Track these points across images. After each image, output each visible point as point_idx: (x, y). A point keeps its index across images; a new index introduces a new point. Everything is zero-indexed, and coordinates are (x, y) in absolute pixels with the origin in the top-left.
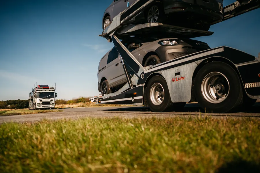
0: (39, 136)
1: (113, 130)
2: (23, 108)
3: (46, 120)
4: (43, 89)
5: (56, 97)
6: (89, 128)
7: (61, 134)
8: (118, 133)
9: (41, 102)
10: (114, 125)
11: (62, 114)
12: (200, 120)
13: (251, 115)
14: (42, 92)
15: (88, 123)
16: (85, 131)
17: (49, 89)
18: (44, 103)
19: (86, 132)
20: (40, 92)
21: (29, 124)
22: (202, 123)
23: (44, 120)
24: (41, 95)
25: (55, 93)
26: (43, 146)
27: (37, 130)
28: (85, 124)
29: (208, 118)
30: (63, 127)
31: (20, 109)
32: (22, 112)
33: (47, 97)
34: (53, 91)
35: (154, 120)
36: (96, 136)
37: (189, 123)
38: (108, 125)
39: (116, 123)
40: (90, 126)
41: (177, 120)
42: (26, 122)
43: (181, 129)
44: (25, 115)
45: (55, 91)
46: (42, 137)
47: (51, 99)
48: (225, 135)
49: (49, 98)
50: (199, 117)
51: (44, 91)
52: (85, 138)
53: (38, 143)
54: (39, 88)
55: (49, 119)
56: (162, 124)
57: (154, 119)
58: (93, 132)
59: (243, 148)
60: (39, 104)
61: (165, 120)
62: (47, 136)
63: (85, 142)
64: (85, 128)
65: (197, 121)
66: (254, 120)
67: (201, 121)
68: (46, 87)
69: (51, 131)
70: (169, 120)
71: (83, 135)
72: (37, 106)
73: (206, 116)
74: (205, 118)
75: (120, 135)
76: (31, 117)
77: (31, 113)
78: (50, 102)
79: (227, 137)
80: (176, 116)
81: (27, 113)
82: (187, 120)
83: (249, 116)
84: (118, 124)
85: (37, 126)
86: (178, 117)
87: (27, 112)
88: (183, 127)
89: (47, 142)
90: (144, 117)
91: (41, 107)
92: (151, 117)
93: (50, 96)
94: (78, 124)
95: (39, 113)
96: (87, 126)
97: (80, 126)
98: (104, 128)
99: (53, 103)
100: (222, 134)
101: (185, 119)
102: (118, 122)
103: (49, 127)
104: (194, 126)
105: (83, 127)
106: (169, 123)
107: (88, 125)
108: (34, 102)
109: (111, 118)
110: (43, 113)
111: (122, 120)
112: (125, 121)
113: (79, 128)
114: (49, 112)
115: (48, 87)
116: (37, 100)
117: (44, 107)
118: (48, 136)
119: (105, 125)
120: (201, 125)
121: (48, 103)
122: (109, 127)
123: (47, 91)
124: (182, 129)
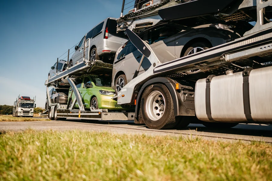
0: (21, 148)
1: (100, 145)
2: (8, 115)
3: (30, 130)
4: (25, 100)
5: (35, 107)
6: (75, 142)
7: (44, 147)
8: (104, 150)
9: (22, 111)
10: (102, 141)
11: (49, 124)
12: (190, 140)
13: (241, 138)
14: (24, 103)
15: (75, 136)
16: (71, 144)
17: (30, 100)
18: (24, 112)
19: (72, 146)
20: (22, 103)
21: (12, 133)
22: (192, 144)
23: (29, 130)
24: (23, 105)
25: (34, 104)
26: (23, 158)
27: (20, 140)
28: (72, 138)
29: (198, 139)
30: (48, 139)
31: (6, 115)
32: (7, 119)
33: (28, 107)
34: (33, 103)
35: (143, 138)
36: (82, 151)
37: (179, 143)
38: (95, 140)
39: (104, 138)
40: (76, 140)
41: (168, 139)
42: (9, 130)
43: (170, 149)
44: (10, 123)
45: (35, 103)
46: (24, 149)
47: (31, 109)
48: (213, 159)
49: (29, 108)
50: (190, 136)
51: (25, 102)
52: (70, 153)
53: (19, 155)
54: (21, 100)
55: (34, 129)
56: (151, 142)
57: (144, 136)
58: (79, 147)
59: (230, 174)
60: (20, 112)
61: (155, 138)
62: (29, 148)
63: (69, 157)
64: (71, 141)
65: (188, 142)
66: (244, 144)
67: (192, 142)
68: (28, 99)
69: (34, 143)
70: (160, 138)
71: (68, 149)
72: (18, 114)
73: (196, 136)
74: (195, 139)
75: (107, 152)
76: (16, 125)
77: (16, 121)
78: (29, 111)
79: (215, 161)
80: (167, 134)
81: (13, 121)
82: (178, 139)
83: (240, 140)
84: (106, 139)
85: (20, 136)
86: (168, 135)
87: (12, 119)
88: (172, 147)
89: (28, 155)
90: (134, 134)
91: (22, 114)
92: (141, 134)
93: (30, 107)
94: (65, 136)
95: (25, 121)
96: (73, 140)
97: (66, 139)
98: (91, 143)
99: (32, 112)
100: (211, 157)
101: (176, 138)
102: (106, 138)
103: (33, 138)
104: (184, 147)
105: (69, 141)
106: (159, 142)
107: (75, 139)
108: (17, 111)
109: (100, 132)
110: (29, 121)
111: (111, 135)
112: (114, 137)
113: (65, 141)
114: (36, 120)
115: (30, 99)
116: (19, 109)
117: (24, 115)
118: (31, 148)
119: (92, 139)
120: (191, 146)
121: (28, 112)
122: (97, 142)
123: (28, 102)
124: (172, 149)
